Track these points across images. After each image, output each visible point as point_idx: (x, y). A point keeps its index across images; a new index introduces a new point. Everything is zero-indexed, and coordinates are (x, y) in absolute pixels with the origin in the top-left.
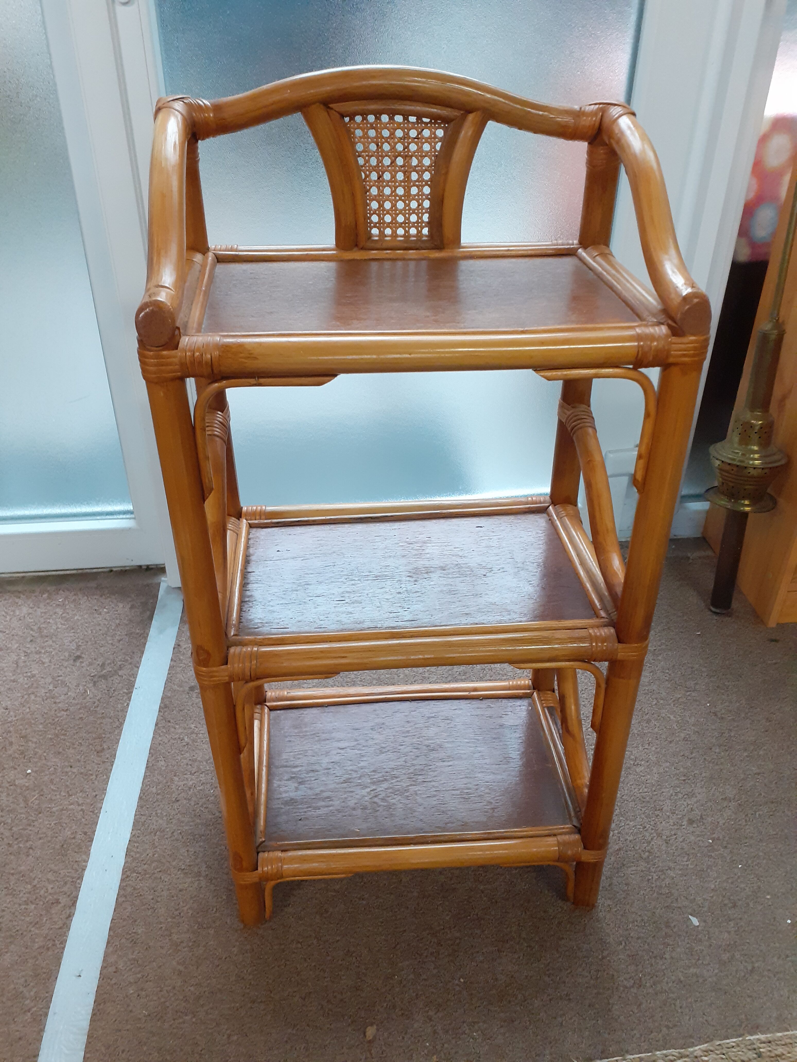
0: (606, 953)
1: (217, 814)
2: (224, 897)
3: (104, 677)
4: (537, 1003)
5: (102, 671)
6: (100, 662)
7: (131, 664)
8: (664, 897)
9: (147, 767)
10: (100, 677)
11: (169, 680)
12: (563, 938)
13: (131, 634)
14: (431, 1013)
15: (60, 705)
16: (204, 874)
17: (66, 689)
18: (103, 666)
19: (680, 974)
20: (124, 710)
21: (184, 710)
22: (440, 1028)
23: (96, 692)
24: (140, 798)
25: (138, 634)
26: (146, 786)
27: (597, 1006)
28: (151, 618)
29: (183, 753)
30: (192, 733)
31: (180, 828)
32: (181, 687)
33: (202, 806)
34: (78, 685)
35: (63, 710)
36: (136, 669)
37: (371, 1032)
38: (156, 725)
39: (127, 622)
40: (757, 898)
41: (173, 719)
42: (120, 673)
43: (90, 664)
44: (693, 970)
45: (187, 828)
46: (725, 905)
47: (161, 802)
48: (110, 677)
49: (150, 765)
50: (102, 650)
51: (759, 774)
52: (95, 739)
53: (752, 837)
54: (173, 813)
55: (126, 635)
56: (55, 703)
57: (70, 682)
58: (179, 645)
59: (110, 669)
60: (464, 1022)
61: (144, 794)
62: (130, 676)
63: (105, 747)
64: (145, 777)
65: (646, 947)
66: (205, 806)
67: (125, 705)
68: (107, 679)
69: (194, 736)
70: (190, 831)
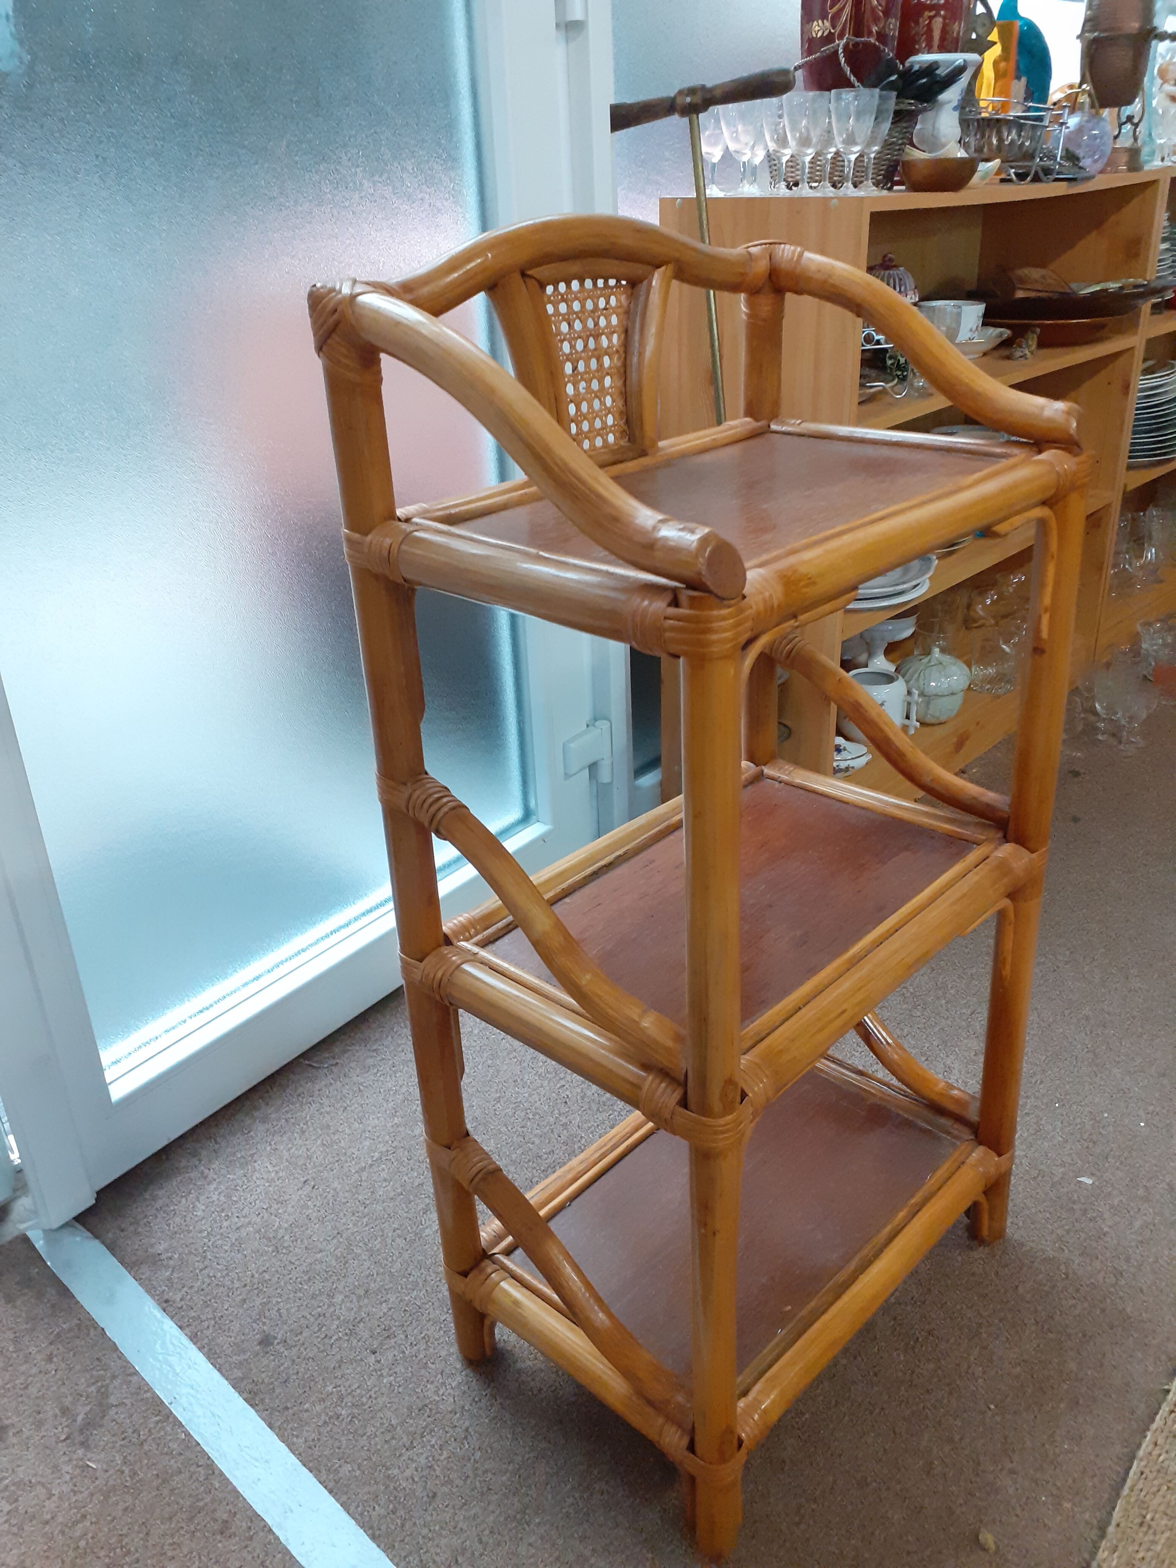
0: (1063, 1267)
1: (510, 1468)
2: (650, 1556)
3: (89, 1424)
4: (1073, 1366)
5: (75, 1421)
6: (50, 1409)
7: (114, 1377)
8: (1040, 1178)
9: (330, 1492)
10: (81, 1432)
11: (212, 1356)
12: (1017, 1287)
13: (58, 1335)
14: (1010, 1465)
15: (60, 1519)
16: (587, 1553)
17: (41, 1491)
18: (65, 1411)
19: (1133, 1236)
20: (190, 1444)
21: (288, 1378)
22: (1031, 1472)
23: (103, 1455)
24: (373, 1538)
25: (71, 1330)
26: (361, 1514)
27: (1117, 1323)
28: (65, 1292)
29: (360, 1432)
30: (341, 1398)
31: (482, 1527)
32: (244, 1352)
33: (476, 1475)
34: (56, 1468)
35: (77, 1522)
36: (134, 1379)
37: (988, 1538)
38: (271, 1426)
39: (29, 1326)
40: (1099, 1122)
41: (288, 1400)
42: (112, 1400)
43: (39, 1425)
44: (1137, 1224)
45: (491, 1518)
46: (1087, 1147)
47: (412, 1516)
48: (102, 1418)
49: (331, 1485)
50: (33, 1390)
51: (973, 1013)
52: (191, 1519)
53: (1035, 1073)
54: (447, 1516)
55: (51, 1344)
56: (47, 1523)
57: (35, 1475)
58: (167, 1301)
59: (88, 1408)
60: (1043, 1445)
61: (371, 1528)
62: (138, 1394)
63: (225, 1516)
64: (345, 1506)
65: (1083, 1235)
66: (480, 1472)
67: (183, 1436)
68: (101, 1426)
69: (349, 1399)
70: (502, 1519)
